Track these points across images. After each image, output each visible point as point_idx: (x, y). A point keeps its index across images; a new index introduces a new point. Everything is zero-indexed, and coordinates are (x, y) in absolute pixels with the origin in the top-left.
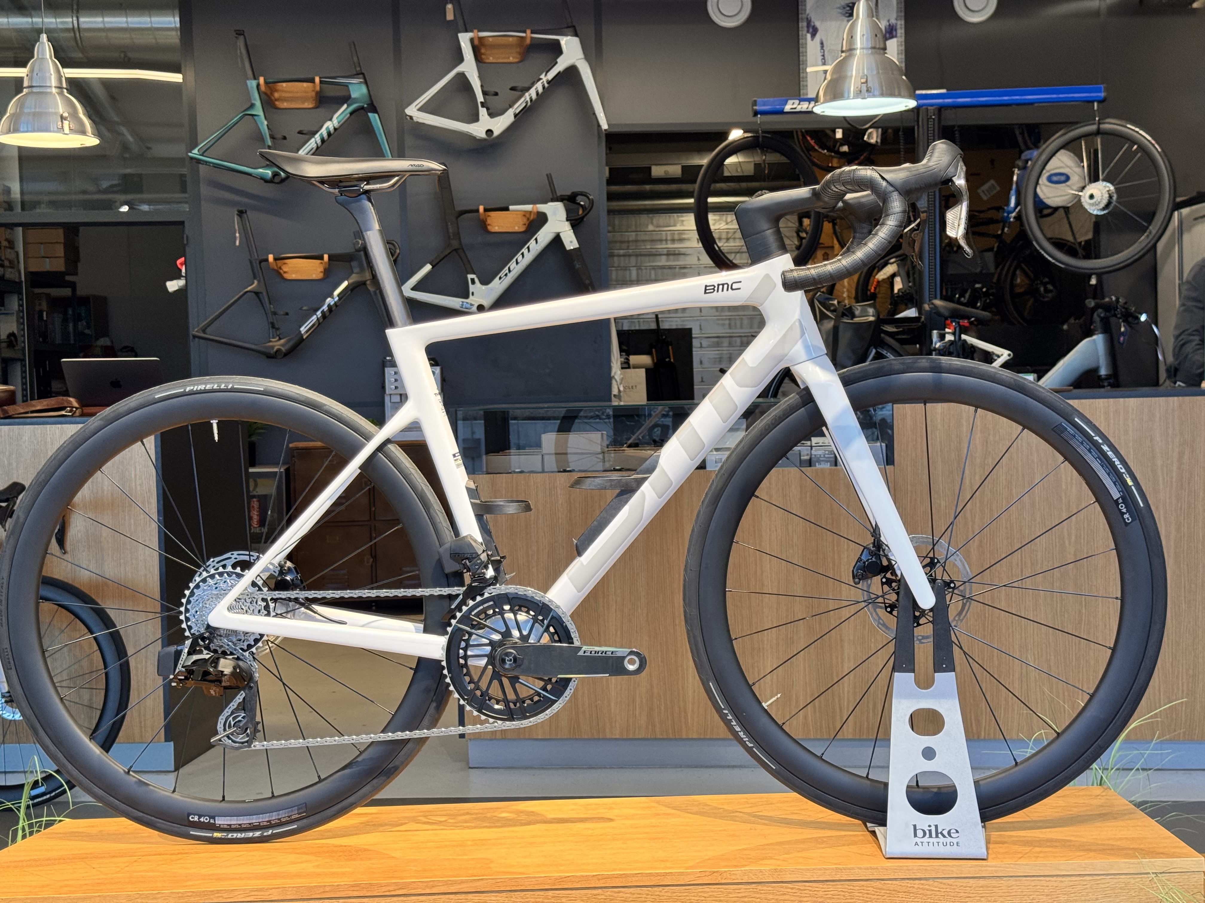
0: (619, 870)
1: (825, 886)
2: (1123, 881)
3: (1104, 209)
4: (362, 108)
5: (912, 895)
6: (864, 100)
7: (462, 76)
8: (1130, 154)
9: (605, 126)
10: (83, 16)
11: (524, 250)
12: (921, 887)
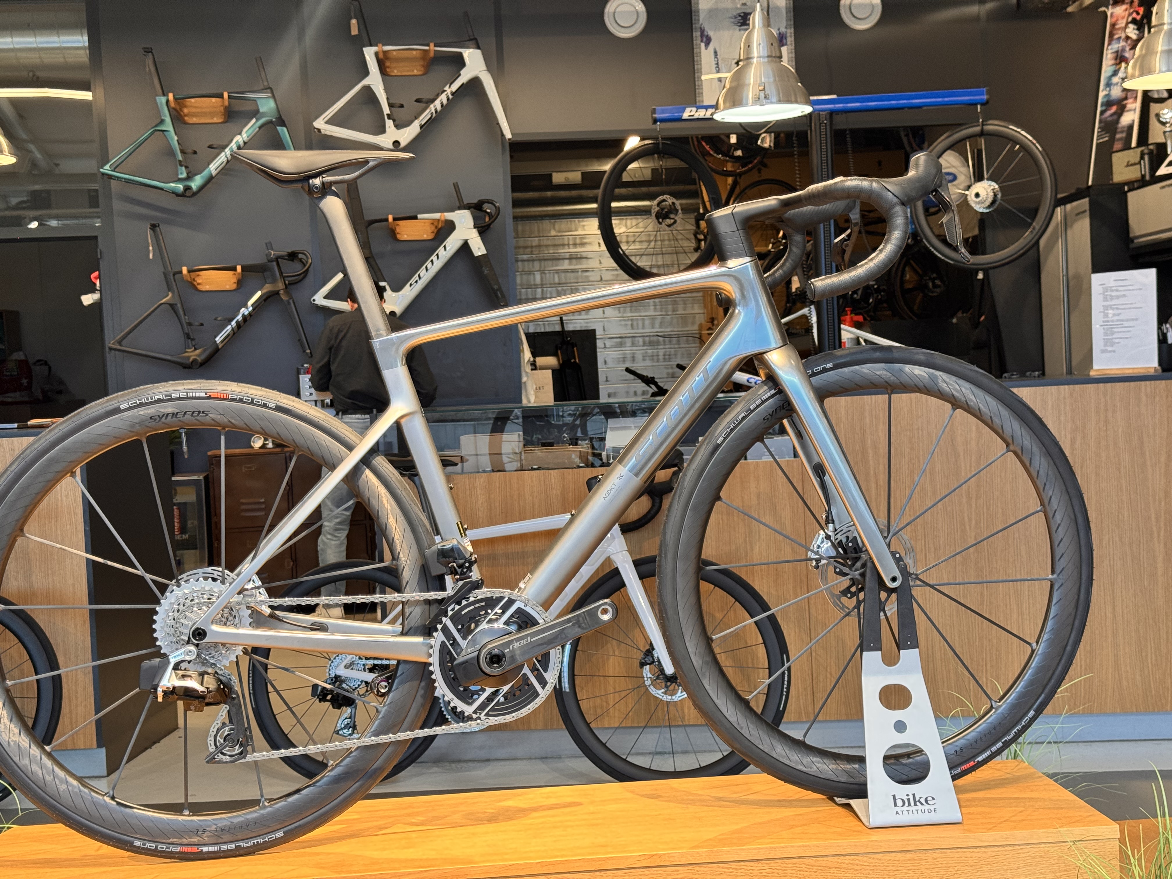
0: (562, 856)
1: (759, 865)
2: (1042, 849)
3: (988, 207)
4: (271, 122)
5: (842, 870)
7: (368, 89)
8: (1012, 154)
9: (508, 135)
11: (434, 257)
12: (852, 862)
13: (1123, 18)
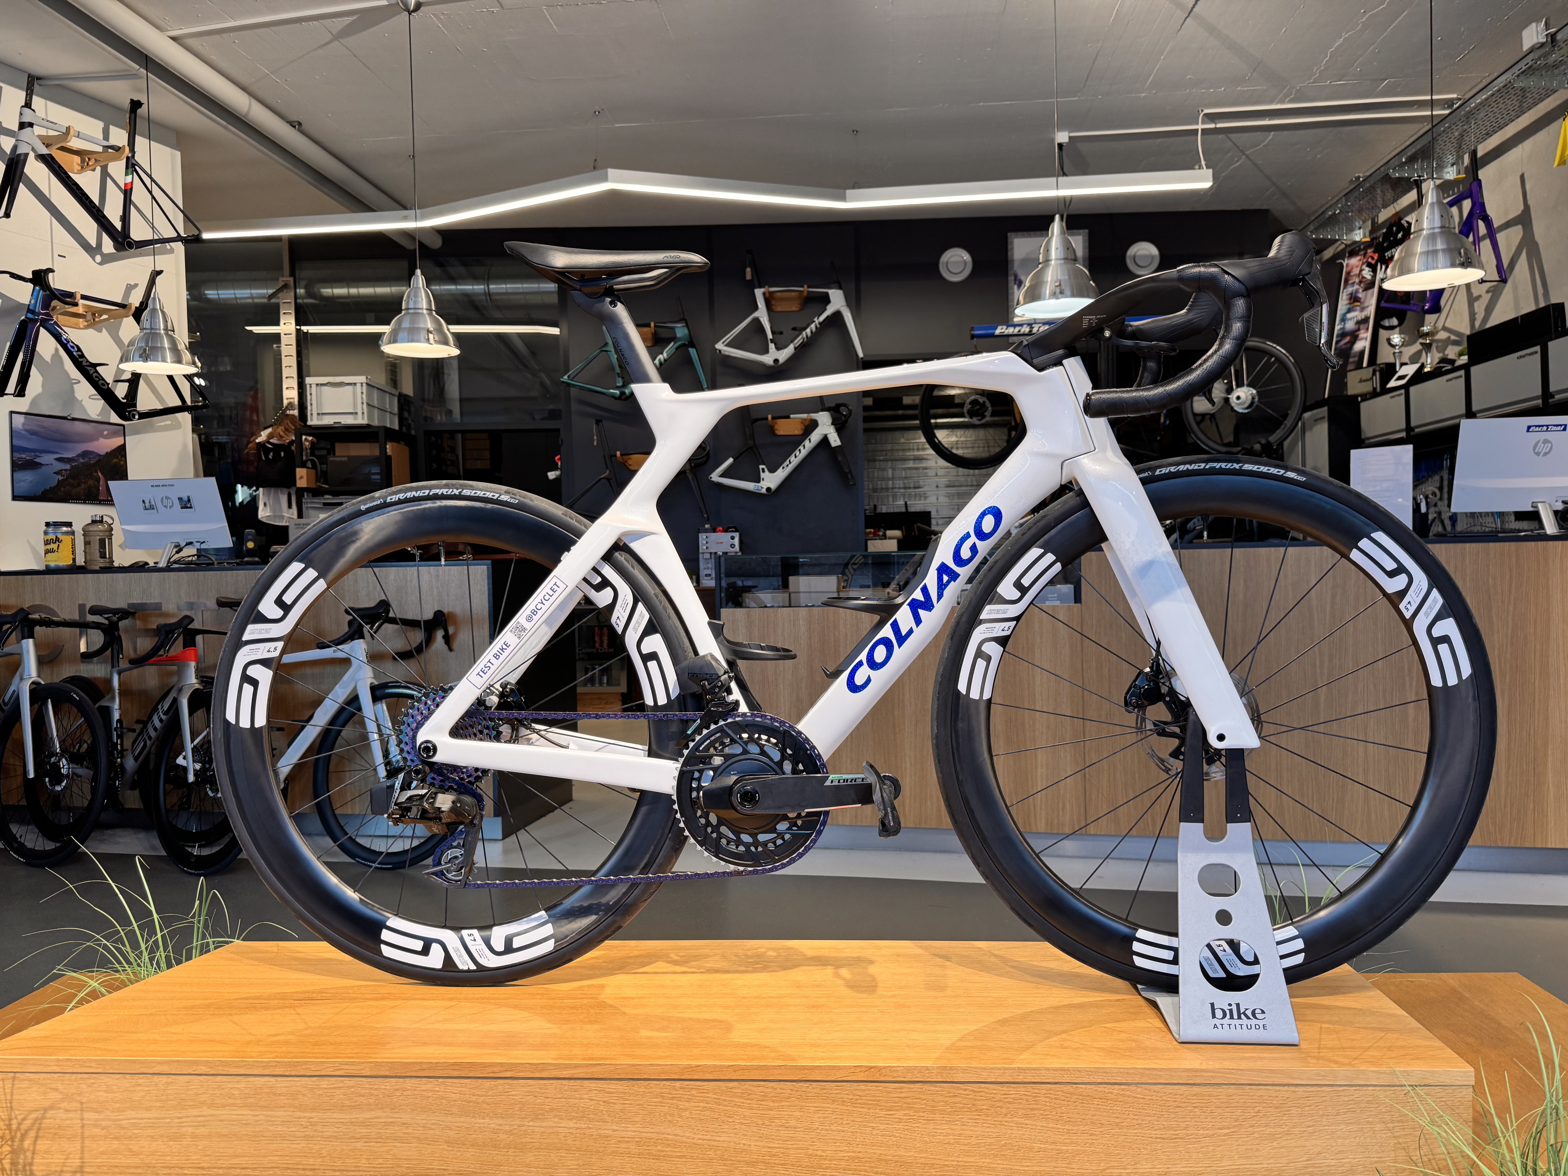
3: (1247, 408)
4: (683, 345)
6: (1058, 301)
7: (757, 321)
8: (1268, 365)
9: (861, 355)
10: (493, 284)
11: (801, 447)
13: (1357, 267)
